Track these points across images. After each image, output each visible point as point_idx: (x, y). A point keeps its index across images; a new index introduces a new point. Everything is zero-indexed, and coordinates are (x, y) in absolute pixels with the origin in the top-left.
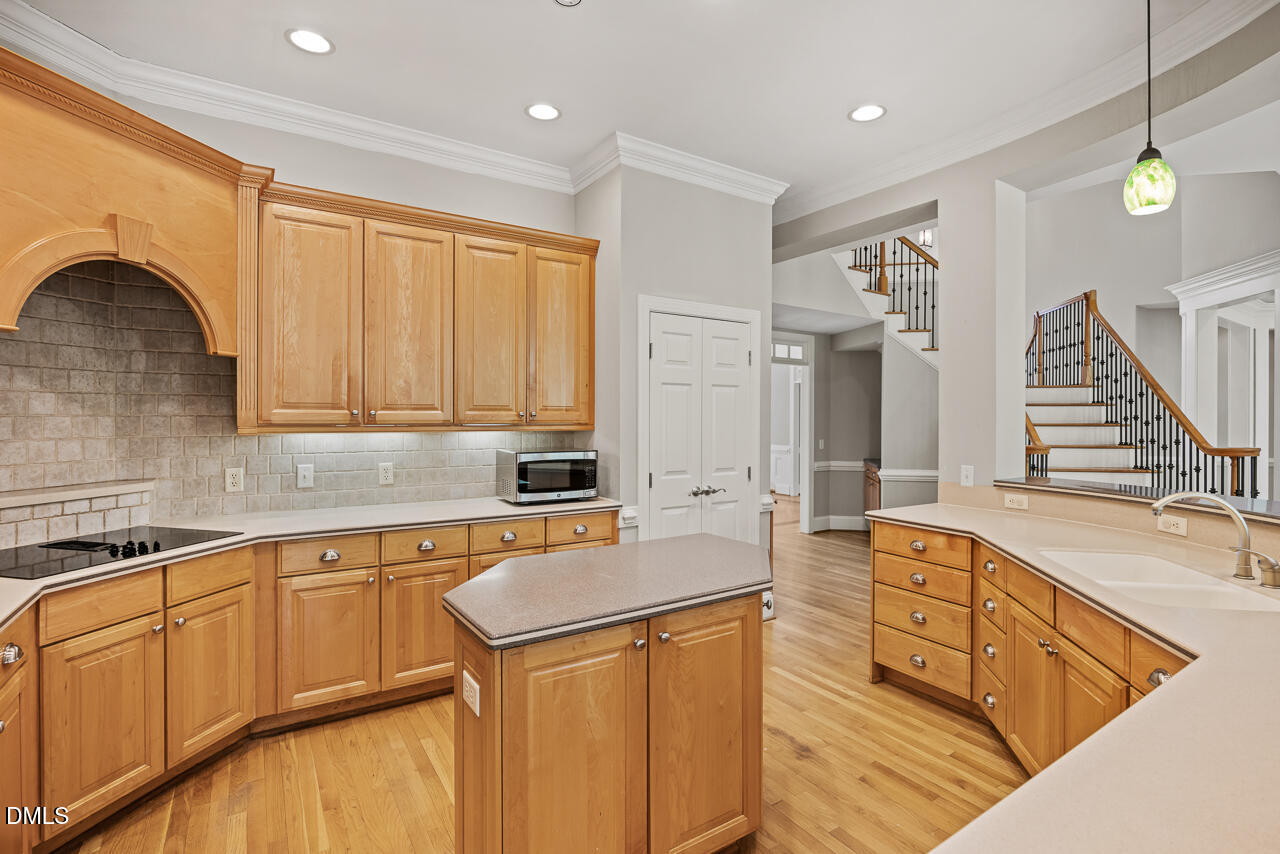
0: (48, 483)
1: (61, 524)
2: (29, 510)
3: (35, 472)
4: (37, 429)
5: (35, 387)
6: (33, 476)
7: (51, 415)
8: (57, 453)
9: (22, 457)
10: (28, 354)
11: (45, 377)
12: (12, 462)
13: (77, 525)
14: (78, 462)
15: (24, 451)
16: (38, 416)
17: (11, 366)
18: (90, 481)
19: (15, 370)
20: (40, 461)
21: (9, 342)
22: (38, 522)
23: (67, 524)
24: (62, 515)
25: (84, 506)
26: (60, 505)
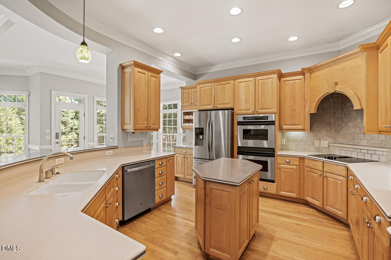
0: (376, 146)
1: (360, 154)
2: (353, 149)
3: (373, 142)
6: (372, 143)
8: (378, 138)
13: (364, 156)
14: (384, 141)
15: (370, 136)
22: (356, 153)
23: (362, 155)
24: (361, 152)
25: (366, 151)
26: (360, 150)
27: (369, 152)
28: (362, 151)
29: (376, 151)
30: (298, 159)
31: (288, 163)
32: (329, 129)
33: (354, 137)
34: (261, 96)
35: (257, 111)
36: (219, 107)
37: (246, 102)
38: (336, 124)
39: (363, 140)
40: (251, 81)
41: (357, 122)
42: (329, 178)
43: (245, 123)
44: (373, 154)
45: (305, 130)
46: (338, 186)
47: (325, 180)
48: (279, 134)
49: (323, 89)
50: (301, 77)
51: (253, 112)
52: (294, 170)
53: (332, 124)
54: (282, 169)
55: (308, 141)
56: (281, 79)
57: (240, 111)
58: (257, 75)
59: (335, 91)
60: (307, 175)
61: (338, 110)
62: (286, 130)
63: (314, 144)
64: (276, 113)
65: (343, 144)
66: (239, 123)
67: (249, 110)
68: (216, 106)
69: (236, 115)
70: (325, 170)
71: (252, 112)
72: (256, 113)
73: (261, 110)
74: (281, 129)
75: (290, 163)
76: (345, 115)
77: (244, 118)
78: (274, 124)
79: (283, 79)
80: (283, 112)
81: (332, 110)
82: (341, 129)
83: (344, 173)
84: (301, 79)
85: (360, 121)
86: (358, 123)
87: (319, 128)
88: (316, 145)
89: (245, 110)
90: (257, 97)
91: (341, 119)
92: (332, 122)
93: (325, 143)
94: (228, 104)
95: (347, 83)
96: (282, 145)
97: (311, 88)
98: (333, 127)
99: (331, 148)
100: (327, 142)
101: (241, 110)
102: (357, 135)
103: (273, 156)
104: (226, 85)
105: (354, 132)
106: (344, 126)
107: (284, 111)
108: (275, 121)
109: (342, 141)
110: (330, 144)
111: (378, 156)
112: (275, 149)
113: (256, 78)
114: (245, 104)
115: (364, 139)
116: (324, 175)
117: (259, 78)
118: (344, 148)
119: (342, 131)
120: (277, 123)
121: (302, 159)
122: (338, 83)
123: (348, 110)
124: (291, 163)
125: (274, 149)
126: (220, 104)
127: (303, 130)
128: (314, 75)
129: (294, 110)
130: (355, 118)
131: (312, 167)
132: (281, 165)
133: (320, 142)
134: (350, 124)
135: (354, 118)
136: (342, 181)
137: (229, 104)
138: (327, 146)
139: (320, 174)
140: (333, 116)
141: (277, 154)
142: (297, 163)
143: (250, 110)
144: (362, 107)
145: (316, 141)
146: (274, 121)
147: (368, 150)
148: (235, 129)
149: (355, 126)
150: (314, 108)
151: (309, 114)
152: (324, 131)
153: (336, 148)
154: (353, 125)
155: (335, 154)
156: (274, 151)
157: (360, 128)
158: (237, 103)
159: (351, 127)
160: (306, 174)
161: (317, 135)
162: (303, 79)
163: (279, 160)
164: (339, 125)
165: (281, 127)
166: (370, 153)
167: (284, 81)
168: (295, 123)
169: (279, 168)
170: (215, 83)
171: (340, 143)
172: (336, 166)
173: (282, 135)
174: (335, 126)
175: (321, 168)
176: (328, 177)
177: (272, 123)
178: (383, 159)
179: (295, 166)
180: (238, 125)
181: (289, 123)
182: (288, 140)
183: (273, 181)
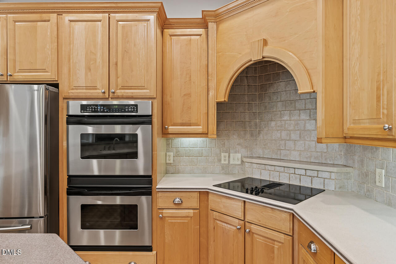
0: (312, 161)
1: (294, 178)
2: (283, 168)
3: (308, 155)
4: (308, 136)
5: (307, 118)
7: (314, 130)
9: (303, 147)
10: (305, 104)
11: (311, 114)
12: (299, 149)
13: (300, 180)
14: (325, 153)
15: (303, 145)
16: (308, 130)
17: (300, 110)
18: (331, 163)
19: (301, 111)
20: (310, 150)
21: (299, 101)
22: (286, 174)
23: (296, 178)
24: (295, 174)
25: (303, 172)
26: (293, 169)
27: (309, 173)
28: (297, 172)
29: (319, 172)
30: (196, 195)
31: (178, 206)
32: (242, 133)
33: (279, 146)
34: (123, 59)
35: (114, 93)
36: (21, 77)
37: (88, 69)
38: (253, 123)
39: (293, 152)
40: (100, 21)
41: (284, 120)
42: (255, 236)
43: (86, 120)
44: (314, 177)
45: (207, 134)
46: (273, 252)
47: (248, 238)
48: (160, 142)
49: (240, 54)
50: (201, 31)
51: (104, 93)
52: (189, 218)
53: (247, 123)
54: (167, 218)
55: (210, 156)
56: (165, 30)
57: (73, 89)
58: (114, 8)
59: (263, 58)
60: (214, 228)
61: (256, 101)
62: (174, 136)
63: (220, 160)
64: (154, 98)
65: (263, 158)
66: (72, 119)
67: (95, 88)
68: (9, 73)
69: (64, 98)
70: (248, 218)
71: (101, 95)
72: (110, 96)
73: (123, 91)
74: (165, 133)
75: (181, 206)
76: (266, 107)
77: (83, 108)
78: (150, 123)
79: (168, 32)
80: (168, 98)
81: (247, 100)
82: (259, 133)
83: (286, 226)
84: (200, 35)
85: (288, 119)
86: (285, 123)
87: (227, 131)
88: (223, 162)
89: (86, 89)
90: (113, 60)
91: (259, 115)
92: (247, 119)
93: (236, 158)
94: (44, 70)
95: (284, 41)
96: (166, 163)
97: (218, 53)
98: (248, 129)
99: (247, 166)
100: (239, 156)
101: (77, 88)
102: (283, 142)
103: (148, 192)
104: (39, 23)
105: (279, 136)
106: (264, 127)
107: (171, 97)
108: (153, 117)
109: (262, 153)
110: (245, 160)
111: (322, 180)
112: (153, 177)
113: (112, 15)
114: (86, 74)
115: (294, 150)
116: (247, 230)
117: (118, 16)
118: (268, 166)
119: (261, 136)
120: (156, 120)
121: (204, 194)
122: (269, 42)
123: (271, 100)
124: (184, 205)
125: (150, 176)
126: (21, 71)
127: (204, 134)
128: (224, 26)
129: (189, 95)
130: (281, 114)
131: (223, 211)
132: (164, 211)
133: (229, 157)
134: (273, 123)
135: (279, 113)
136: (283, 243)
137: (47, 72)
138: (239, 162)
139: (239, 227)
140: (249, 111)
141: (157, 187)
142: (195, 204)
143: (98, 89)
144: (315, 89)
145: (223, 154)
146: (151, 116)
147: (306, 170)
148: (63, 133)
149: (281, 127)
150: (224, 91)
151: (215, 103)
152: (235, 137)
153: (255, 166)
154: (278, 126)
155: (254, 177)
156: (151, 182)
157: (289, 130)
158: (65, 70)
159: (274, 128)
160: (211, 226)
161: (224, 144)
162: (204, 36)
163: (161, 201)
164: (256, 125)
165: (165, 128)
166: (309, 175)
167: (171, 36)
168: (190, 121)
169: (161, 218)
170: (9, 15)
171: (259, 156)
172: (270, 211)
173: (168, 145)
174: (250, 127)
175: (240, 215)
176: (253, 233)
177: (146, 120)
178: (331, 186)
179: (192, 211)
180: (68, 123)
181: (180, 121)
182: (178, 155)
183: (148, 249)
